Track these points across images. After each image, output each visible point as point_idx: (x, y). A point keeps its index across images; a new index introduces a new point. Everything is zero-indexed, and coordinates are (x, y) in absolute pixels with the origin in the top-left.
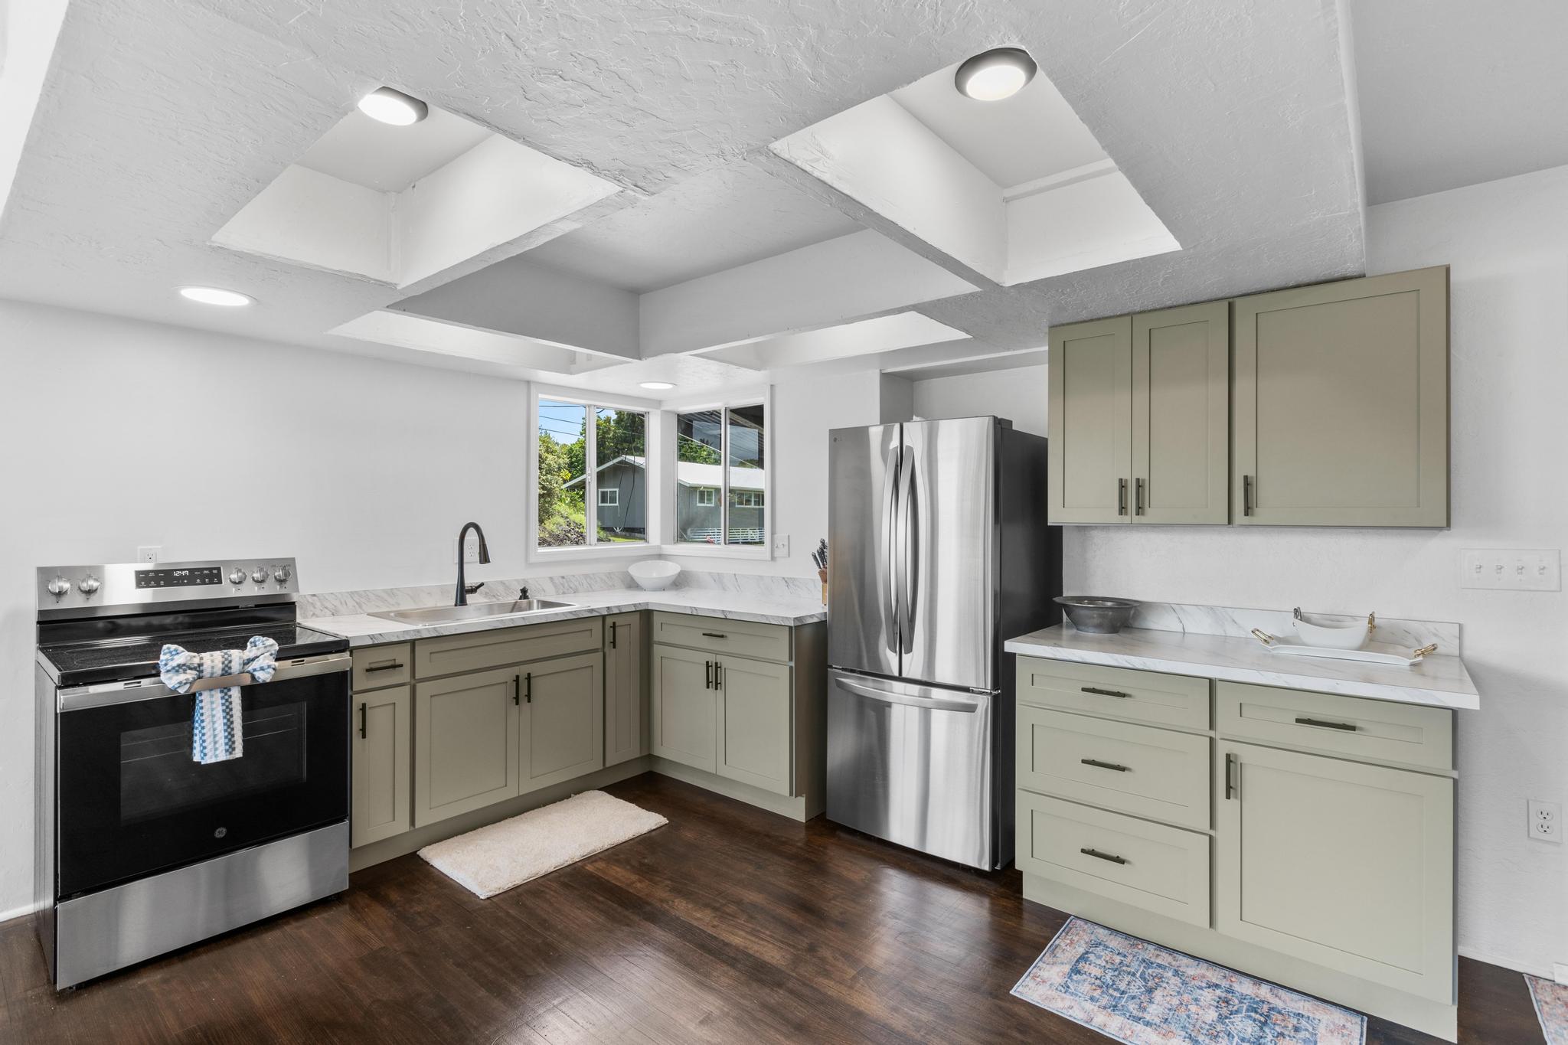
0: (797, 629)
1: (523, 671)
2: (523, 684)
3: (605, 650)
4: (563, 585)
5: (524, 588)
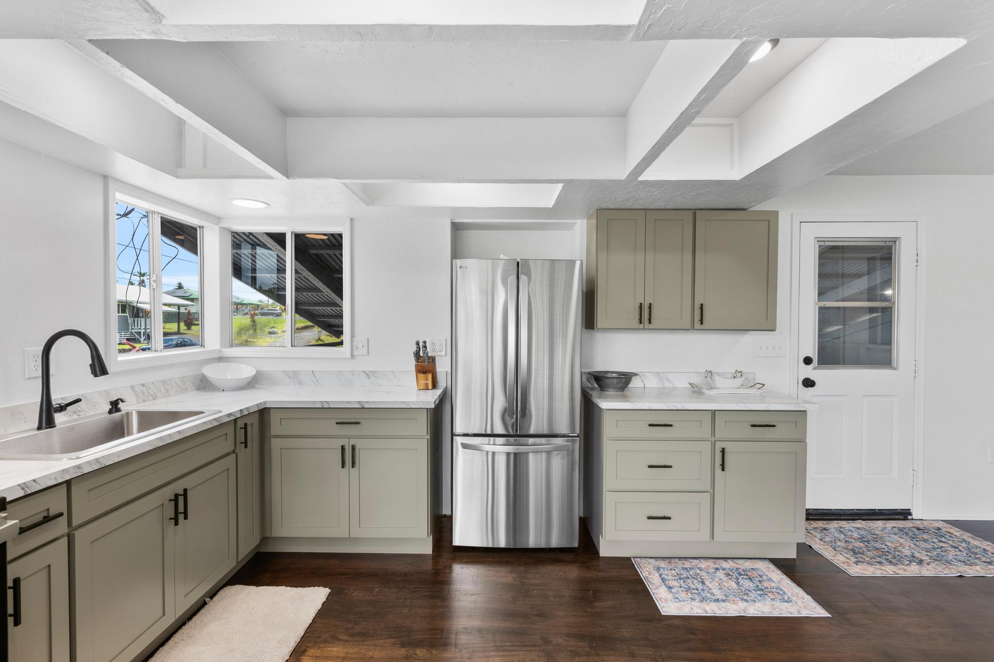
0: (432, 410)
1: (178, 487)
2: (181, 500)
3: (238, 450)
4: (143, 393)
5: (117, 400)
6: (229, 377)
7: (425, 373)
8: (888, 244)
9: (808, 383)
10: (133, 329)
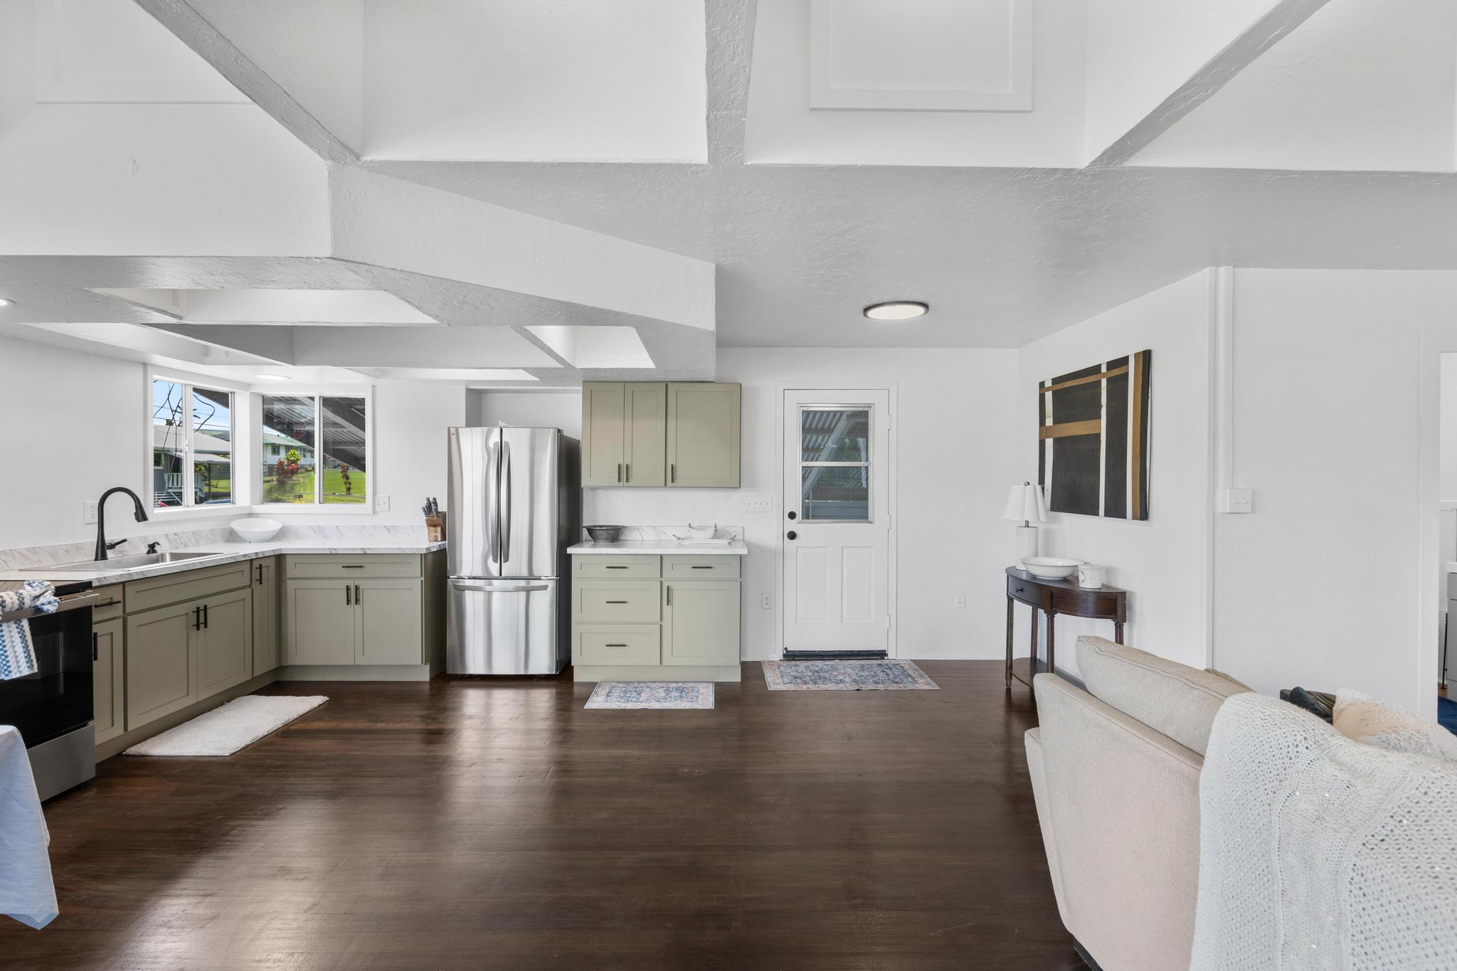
0: (423, 556)
1: (201, 603)
2: (202, 613)
3: (253, 586)
4: (176, 541)
5: (154, 543)
6: (256, 530)
7: (435, 526)
8: (866, 409)
9: (792, 536)
10: (171, 488)
